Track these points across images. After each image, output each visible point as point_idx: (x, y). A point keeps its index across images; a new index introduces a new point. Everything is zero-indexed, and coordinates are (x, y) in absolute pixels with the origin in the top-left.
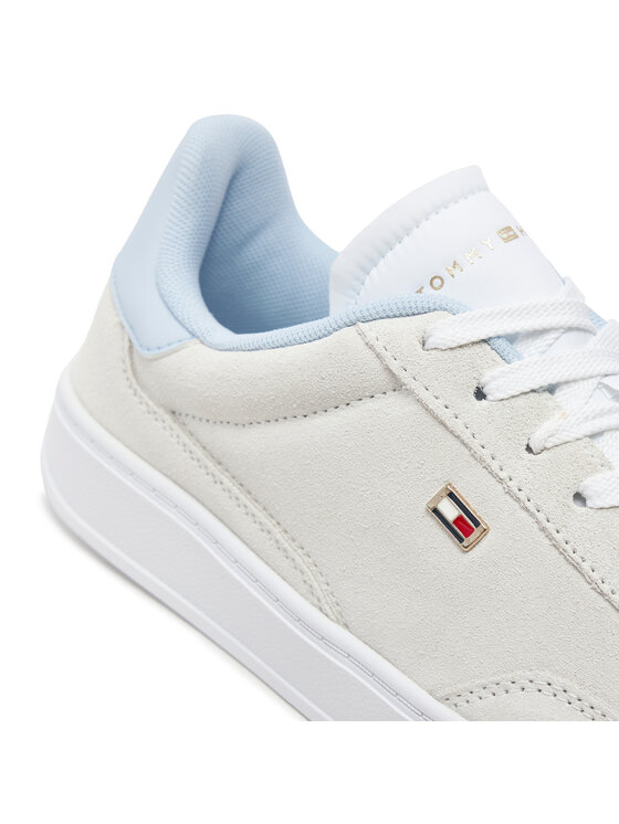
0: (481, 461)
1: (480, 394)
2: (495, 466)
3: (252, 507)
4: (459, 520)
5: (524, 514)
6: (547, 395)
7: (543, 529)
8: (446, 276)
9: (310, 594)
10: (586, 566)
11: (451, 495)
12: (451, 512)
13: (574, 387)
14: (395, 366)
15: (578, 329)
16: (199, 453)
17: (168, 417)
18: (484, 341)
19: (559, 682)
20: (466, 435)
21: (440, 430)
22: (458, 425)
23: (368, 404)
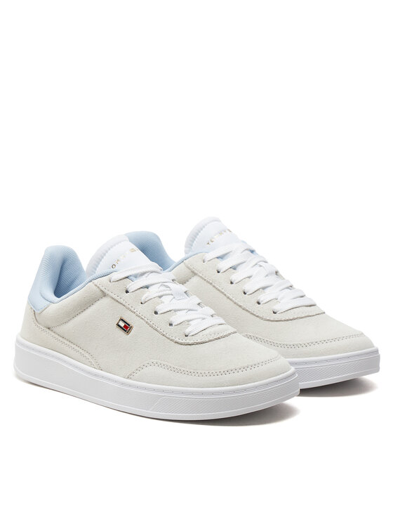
0: (128, 309)
1: (127, 292)
2: (132, 309)
3: (73, 346)
4: (125, 326)
5: (142, 320)
6: (146, 289)
7: (147, 323)
8: (116, 264)
9: (91, 365)
10: (159, 329)
11: (122, 320)
12: (122, 324)
13: (154, 286)
14: (103, 289)
15: (155, 272)
16: (57, 336)
17: (47, 330)
18: (127, 277)
19: (155, 361)
20: (124, 303)
21: (117, 303)
22: (121, 301)
23: (99, 302)
